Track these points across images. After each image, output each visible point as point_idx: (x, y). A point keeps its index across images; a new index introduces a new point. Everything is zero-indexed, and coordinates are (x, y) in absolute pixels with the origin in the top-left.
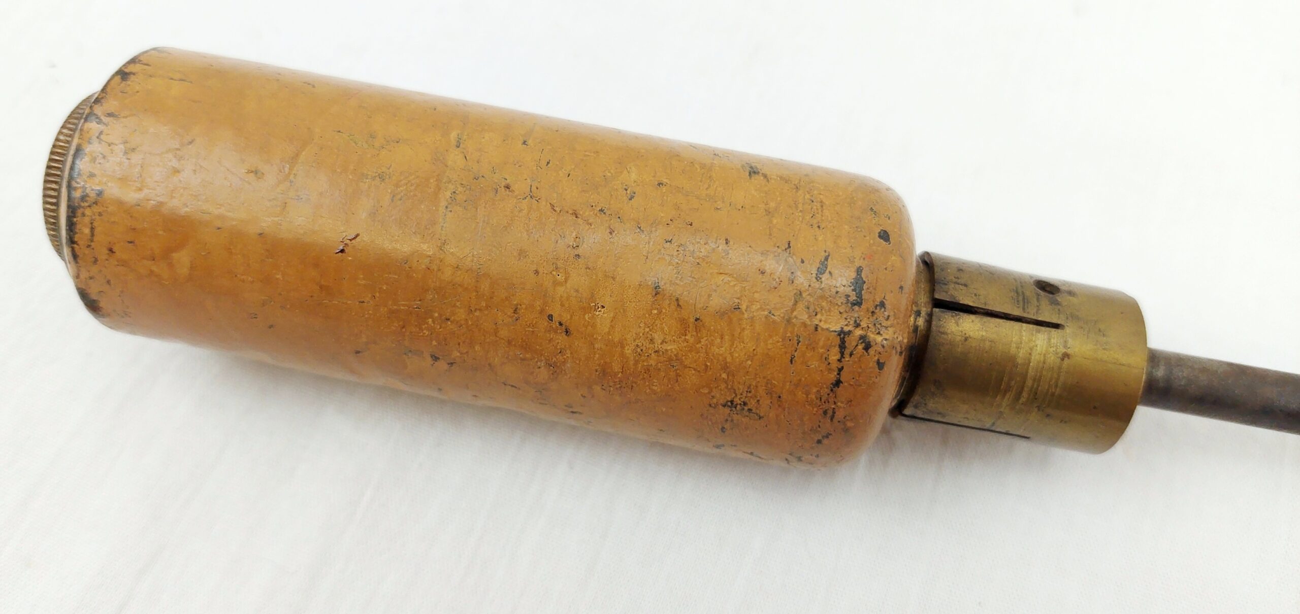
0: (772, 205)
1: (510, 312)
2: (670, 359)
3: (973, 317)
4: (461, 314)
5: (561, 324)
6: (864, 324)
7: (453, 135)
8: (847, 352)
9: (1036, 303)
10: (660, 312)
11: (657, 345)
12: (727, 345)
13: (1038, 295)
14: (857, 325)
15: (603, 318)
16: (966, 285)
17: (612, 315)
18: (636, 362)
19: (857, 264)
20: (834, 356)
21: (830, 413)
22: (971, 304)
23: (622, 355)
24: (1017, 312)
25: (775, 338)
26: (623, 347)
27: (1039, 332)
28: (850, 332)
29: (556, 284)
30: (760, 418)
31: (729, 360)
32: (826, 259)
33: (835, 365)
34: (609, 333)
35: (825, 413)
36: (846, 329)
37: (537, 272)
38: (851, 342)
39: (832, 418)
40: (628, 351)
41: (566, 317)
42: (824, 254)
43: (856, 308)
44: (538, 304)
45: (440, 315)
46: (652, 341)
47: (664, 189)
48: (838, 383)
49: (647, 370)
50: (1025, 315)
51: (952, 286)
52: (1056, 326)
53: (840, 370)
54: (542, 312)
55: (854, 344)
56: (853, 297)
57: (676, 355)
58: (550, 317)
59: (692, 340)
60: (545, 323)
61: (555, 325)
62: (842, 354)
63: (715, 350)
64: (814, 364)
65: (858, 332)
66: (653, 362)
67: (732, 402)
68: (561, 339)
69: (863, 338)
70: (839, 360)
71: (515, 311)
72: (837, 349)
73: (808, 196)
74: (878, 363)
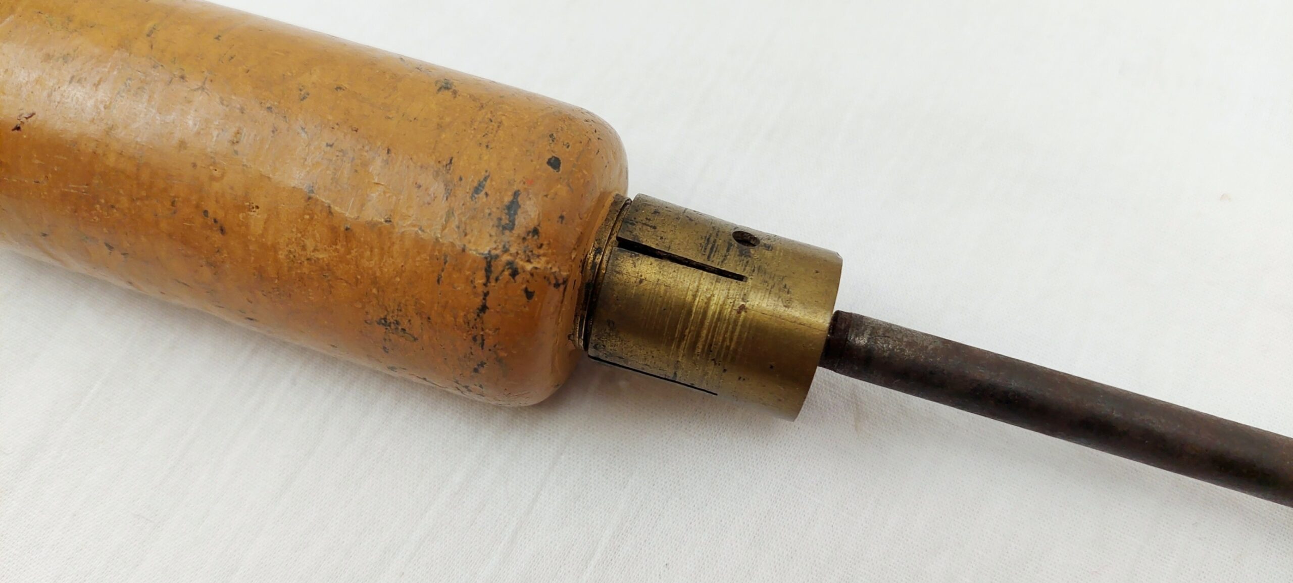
0: (448, 120)
1: (168, 204)
2: (322, 269)
3: (652, 259)
4: (124, 202)
5: (215, 221)
6: (513, 250)
8: (493, 276)
9: (724, 252)
10: (312, 218)
11: (309, 253)
12: (376, 258)
13: (730, 245)
14: (506, 250)
15: (257, 219)
16: (655, 228)
17: (265, 216)
18: (290, 269)
19: (515, 188)
20: (480, 280)
21: (479, 341)
22: (653, 246)
23: (276, 260)
24: (699, 260)
25: (423, 256)
26: (276, 252)
27: (717, 281)
28: (497, 256)
29: (212, 178)
30: (416, 339)
31: (378, 274)
32: (485, 179)
33: (481, 290)
34: (262, 236)
35: (474, 339)
36: (494, 252)
37: (194, 165)
38: (498, 267)
39: (482, 345)
40: (282, 255)
41: (220, 215)
42: (483, 174)
43: (507, 232)
44: (194, 198)
45: (106, 202)
46: (304, 248)
47: (340, 93)
48: (484, 308)
49: (301, 278)
50: (709, 263)
51: (639, 226)
52: (740, 278)
53: (486, 294)
54: (197, 206)
55: (500, 269)
56: (505, 221)
57: (328, 265)
58: (206, 213)
59: (342, 250)
60: (199, 220)
61: (210, 222)
62: (488, 278)
63: (365, 263)
64: (460, 287)
65: (506, 258)
66: (306, 270)
67: (385, 319)
68: (217, 237)
69: (510, 264)
70: (485, 285)
71: (173, 204)
72: (482, 273)
73: (489, 116)
74: (526, 290)
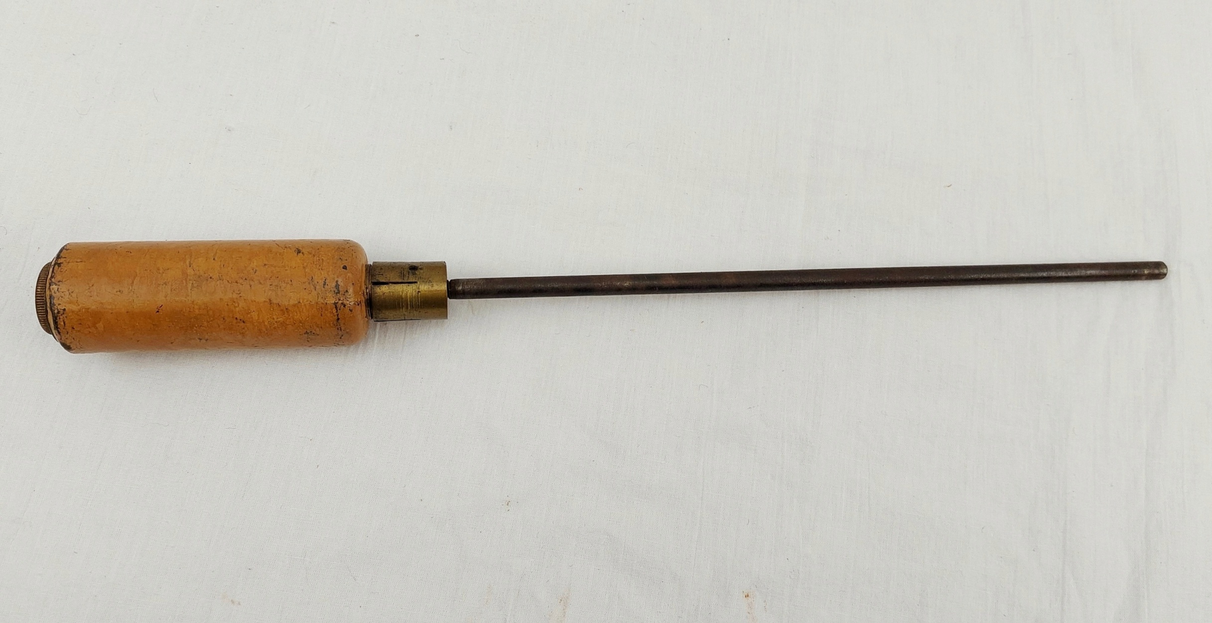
0: (305, 264)
1: (222, 319)
2: (281, 323)
3: (385, 286)
4: (205, 324)
5: (240, 320)
6: (342, 299)
7: (188, 263)
8: (338, 309)
9: (407, 275)
10: (274, 309)
11: (276, 320)
12: (299, 314)
13: (409, 272)
14: (339, 300)
15: (255, 315)
16: (382, 275)
17: (257, 313)
18: (270, 327)
19: (336, 280)
20: (334, 311)
21: (339, 329)
22: (384, 281)
23: (265, 325)
24: (400, 281)
25: (314, 309)
26: (264, 323)
27: (408, 286)
28: (337, 303)
29: (235, 307)
30: (318, 335)
31: (301, 319)
32: (325, 280)
33: (336, 314)
34: (258, 319)
35: (338, 329)
36: (336, 302)
37: (228, 305)
38: (339, 305)
39: (341, 330)
40: (266, 323)
41: (242, 317)
42: (324, 279)
43: (338, 294)
44: (231, 315)
45: (198, 326)
46: (273, 319)
47: (267, 267)
48: (338, 319)
49: (275, 328)
50: (404, 281)
51: (377, 276)
52: (416, 282)
53: (338, 315)
54: (233, 317)
55: (340, 306)
56: (336, 291)
57: (283, 322)
58: (236, 318)
59: (287, 316)
60: (235, 321)
61: (239, 320)
62: (337, 310)
63: (296, 317)
64: (329, 315)
65: (340, 302)
66: (276, 326)
67: (307, 332)
68: (242, 324)
69: (342, 303)
70: (337, 312)
71: (224, 319)
72: (335, 309)
73: (318, 258)
74: (350, 310)
